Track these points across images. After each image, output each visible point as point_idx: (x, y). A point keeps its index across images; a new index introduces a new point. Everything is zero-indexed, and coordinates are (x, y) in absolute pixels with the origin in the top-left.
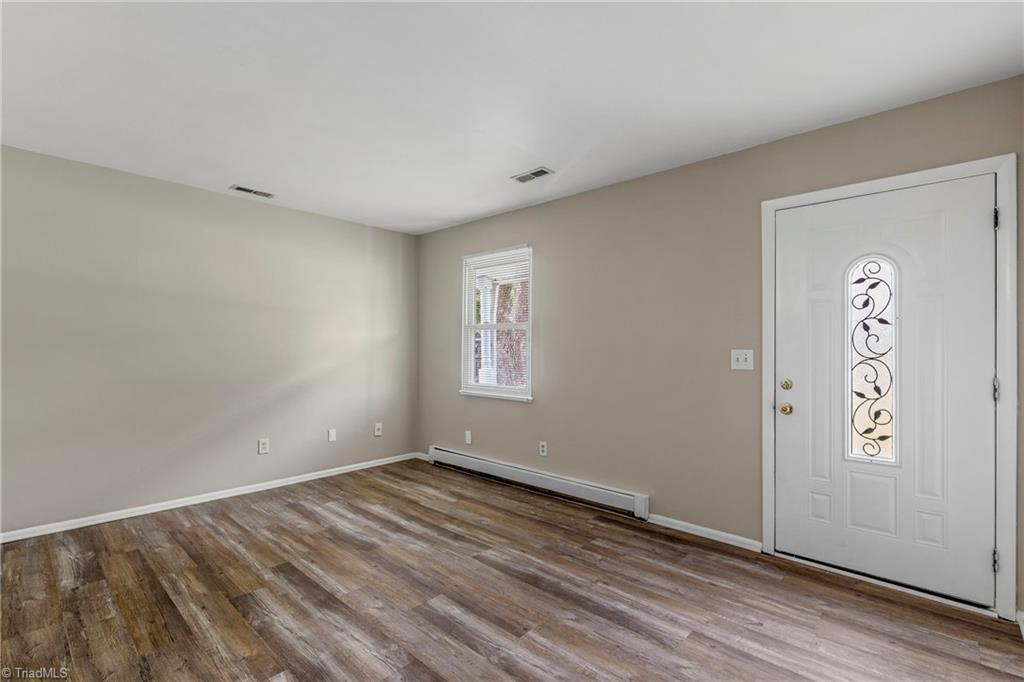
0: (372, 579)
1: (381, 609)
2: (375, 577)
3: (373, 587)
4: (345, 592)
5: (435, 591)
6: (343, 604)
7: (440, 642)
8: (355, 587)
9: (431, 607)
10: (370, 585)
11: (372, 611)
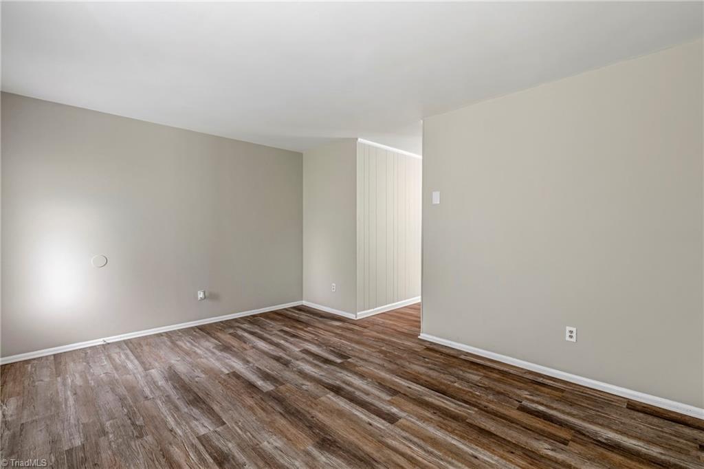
0: (313, 405)
1: (303, 385)
2: (311, 406)
3: (311, 399)
4: (328, 395)
5: (269, 394)
6: (327, 388)
7: (273, 371)
8: (323, 399)
9: (274, 385)
10: (313, 400)
11: (308, 383)
